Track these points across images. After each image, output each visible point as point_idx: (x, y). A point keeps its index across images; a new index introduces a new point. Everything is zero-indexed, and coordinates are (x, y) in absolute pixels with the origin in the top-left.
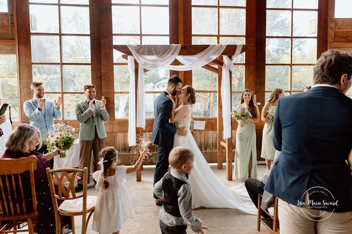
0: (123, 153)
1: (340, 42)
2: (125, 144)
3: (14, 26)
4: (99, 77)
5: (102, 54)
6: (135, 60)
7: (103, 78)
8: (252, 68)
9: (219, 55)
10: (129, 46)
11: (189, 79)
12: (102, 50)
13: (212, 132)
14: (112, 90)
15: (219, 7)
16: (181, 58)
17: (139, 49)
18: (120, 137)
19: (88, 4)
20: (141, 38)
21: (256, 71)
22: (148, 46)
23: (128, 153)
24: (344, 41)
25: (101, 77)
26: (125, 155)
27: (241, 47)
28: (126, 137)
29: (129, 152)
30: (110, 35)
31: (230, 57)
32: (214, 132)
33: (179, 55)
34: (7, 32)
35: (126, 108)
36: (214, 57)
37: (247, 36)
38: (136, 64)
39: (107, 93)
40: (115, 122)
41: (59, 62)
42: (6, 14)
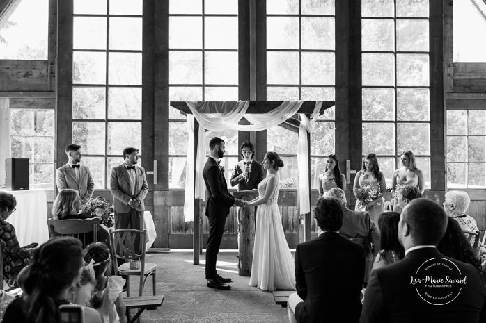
0: (178, 233)
1: (462, 93)
2: (180, 221)
3: (54, 77)
4: (151, 137)
5: (156, 108)
6: (195, 119)
7: (155, 138)
8: (345, 125)
9: (295, 113)
10: (188, 102)
11: (263, 140)
12: (156, 105)
13: (292, 207)
14: (166, 153)
15: (301, 51)
16: (249, 117)
17: (200, 107)
18: (173, 212)
19: (141, 50)
20: (203, 89)
21: (350, 130)
22: (210, 103)
23: (184, 233)
24: (468, 91)
25: (153, 137)
26: (181, 235)
27: (321, 104)
28: (181, 212)
29: (185, 231)
30: (166, 86)
31: (308, 116)
32: (295, 207)
33: (246, 113)
34: (46, 83)
35: (182, 176)
36: (289, 116)
37: (338, 86)
38: (196, 124)
39: (160, 156)
40: (169, 193)
41: (105, 119)
42: (45, 62)
